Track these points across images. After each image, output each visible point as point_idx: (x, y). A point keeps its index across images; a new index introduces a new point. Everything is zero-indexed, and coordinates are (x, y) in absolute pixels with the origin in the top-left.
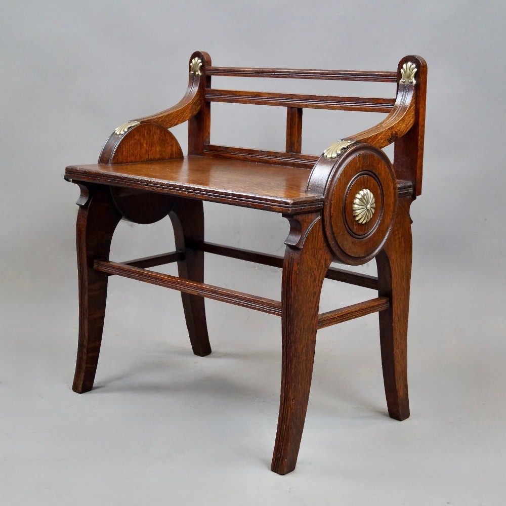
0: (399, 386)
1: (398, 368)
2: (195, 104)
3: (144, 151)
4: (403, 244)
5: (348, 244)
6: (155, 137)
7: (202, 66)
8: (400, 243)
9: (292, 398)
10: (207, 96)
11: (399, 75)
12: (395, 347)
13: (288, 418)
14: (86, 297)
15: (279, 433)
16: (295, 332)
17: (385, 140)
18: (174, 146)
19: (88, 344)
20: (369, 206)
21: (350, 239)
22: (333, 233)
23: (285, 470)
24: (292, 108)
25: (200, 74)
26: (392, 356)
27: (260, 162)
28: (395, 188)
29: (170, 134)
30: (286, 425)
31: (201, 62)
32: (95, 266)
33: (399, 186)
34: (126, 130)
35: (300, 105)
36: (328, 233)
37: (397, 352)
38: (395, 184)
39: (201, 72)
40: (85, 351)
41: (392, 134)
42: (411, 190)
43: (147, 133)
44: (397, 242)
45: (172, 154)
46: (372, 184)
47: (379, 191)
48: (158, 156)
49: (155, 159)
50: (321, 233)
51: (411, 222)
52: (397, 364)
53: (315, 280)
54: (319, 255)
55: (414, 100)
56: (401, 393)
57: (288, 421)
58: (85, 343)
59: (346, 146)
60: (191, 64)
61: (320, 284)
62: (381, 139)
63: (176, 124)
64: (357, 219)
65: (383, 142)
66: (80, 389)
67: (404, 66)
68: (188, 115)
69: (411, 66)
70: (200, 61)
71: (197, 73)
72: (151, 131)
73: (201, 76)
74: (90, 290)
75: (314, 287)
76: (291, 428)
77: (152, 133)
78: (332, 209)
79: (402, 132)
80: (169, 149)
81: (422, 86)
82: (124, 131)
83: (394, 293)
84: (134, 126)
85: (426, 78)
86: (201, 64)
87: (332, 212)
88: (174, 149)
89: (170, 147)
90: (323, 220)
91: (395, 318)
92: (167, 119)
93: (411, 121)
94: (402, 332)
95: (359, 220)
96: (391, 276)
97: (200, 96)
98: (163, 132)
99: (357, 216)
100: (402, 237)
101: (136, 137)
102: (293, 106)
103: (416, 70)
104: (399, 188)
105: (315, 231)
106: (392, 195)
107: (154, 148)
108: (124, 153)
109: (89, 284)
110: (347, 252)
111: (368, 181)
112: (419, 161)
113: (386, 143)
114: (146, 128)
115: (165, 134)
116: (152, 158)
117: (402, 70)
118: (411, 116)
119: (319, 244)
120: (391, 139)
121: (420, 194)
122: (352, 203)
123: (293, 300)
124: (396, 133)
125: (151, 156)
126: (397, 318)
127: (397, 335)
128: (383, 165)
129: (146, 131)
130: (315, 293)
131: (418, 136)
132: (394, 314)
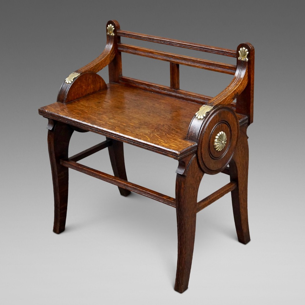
0: (244, 227)
1: (243, 218)
2: (112, 54)
3: (83, 90)
4: (244, 152)
5: (212, 165)
6: (90, 80)
7: (114, 30)
8: (242, 152)
9: (184, 253)
10: (119, 49)
11: (237, 55)
12: (241, 208)
13: (183, 263)
14: (57, 180)
15: (178, 271)
16: (184, 220)
17: (231, 99)
18: (101, 83)
19: (60, 206)
20: (223, 142)
21: (213, 161)
22: (203, 162)
23: (183, 291)
24: (172, 63)
25: (114, 35)
26: (240, 212)
27: (154, 92)
28: (238, 124)
29: (99, 76)
30: (182, 267)
31: (114, 28)
32: (61, 163)
33: (240, 121)
34: (72, 81)
35: (178, 63)
36: (200, 163)
37: (242, 210)
38: (237, 122)
39: (114, 33)
40: (59, 210)
41: (235, 94)
42: (247, 121)
43: (85, 79)
44: (240, 151)
45: (100, 88)
46: (224, 128)
47: (229, 130)
48: (92, 91)
49: (91, 93)
50: (196, 164)
51: (248, 138)
52: (242, 216)
53: (194, 189)
54: (196, 175)
55: (247, 70)
56: (245, 231)
57: (183, 265)
58: (59, 206)
59: (209, 111)
60: (107, 28)
61: (197, 190)
62: (229, 99)
63: (101, 69)
64: (217, 150)
65: (230, 101)
66: (58, 231)
67: (241, 49)
68: (108, 61)
69: (245, 50)
70: (113, 26)
71: (112, 34)
72: (87, 77)
73: (115, 36)
74: (59, 177)
75: (194, 193)
76: (185, 269)
77: (87, 79)
78: (202, 150)
79: (241, 91)
80: (98, 85)
81: (252, 62)
82: (71, 81)
83: (239, 179)
84: (77, 77)
85: (254, 57)
86: (114, 29)
87: (202, 151)
88: (102, 84)
89: (99, 84)
90: (197, 157)
91: (240, 192)
92: (96, 67)
93: (246, 83)
94: (244, 198)
95: (218, 150)
96: (237, 171)
97: (115, 48)
98: (94, 77)
99: (217, 148)
100: (242, 148)
101: (78, 83)
102: (173, 62)
103: (248, 53)
104: (240, 123)
105: (193, 164)
106: (236, 129)
107: (89, 87)
108: (72, 95)
109: (58, 174)
110: (212, 169)
111: (222, 127)
112: (251, 105)
113: (231, 101)
114: (84, 76)
115: (95, 77)
116: (89, 93)
117: (239, 52)
118: (246, 80)
119: (195, 170)
120: (234, 97)
121: (252, 122)
122: (214, 142)
123: (182, 203)
124: (237, 93)
125: (88, 92)
126: (241, 192)
127: (242, 201)
128: (230, 115)
129: (84, 78)
130: (194, 196)
131: (250, 91)
132: (239, 190)
